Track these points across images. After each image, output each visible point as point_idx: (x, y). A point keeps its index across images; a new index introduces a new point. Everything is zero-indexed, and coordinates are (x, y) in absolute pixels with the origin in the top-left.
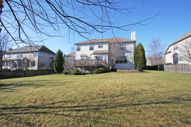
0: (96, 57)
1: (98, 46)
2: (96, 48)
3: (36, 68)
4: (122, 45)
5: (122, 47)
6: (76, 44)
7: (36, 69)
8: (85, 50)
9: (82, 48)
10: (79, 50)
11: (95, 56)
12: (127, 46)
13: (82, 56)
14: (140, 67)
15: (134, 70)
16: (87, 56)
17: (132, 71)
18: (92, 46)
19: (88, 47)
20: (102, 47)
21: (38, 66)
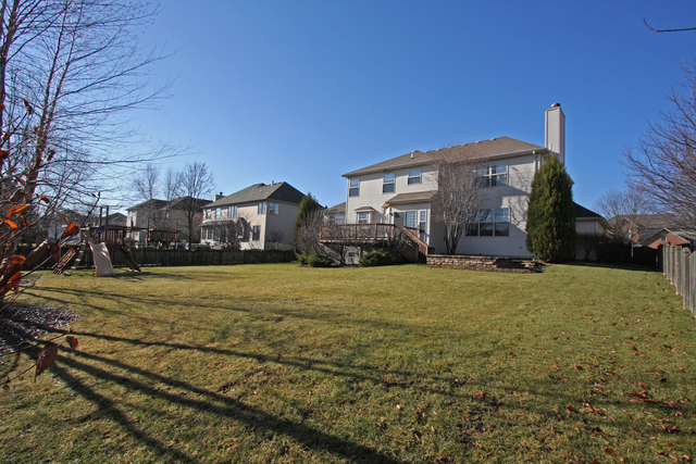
0: (396, 215)
1: (407, 177)
2: (402, 185)
3: (260, 245)
4: (494, 167)
5: (490, 174)
6: (350, 176)
7: (262, 247)
8: (373, 194)
9: (364, 185)
10: (354, 192)
11: (394, 210)
12: (512, 172)
13: (361, 212)
14: (542, 253)
15: (481, 260)
16: (374, 213)
17: (473, 262)
18: (389, 178)
19: (380, 182)
20: (418, 180)
21: (267, 240)
